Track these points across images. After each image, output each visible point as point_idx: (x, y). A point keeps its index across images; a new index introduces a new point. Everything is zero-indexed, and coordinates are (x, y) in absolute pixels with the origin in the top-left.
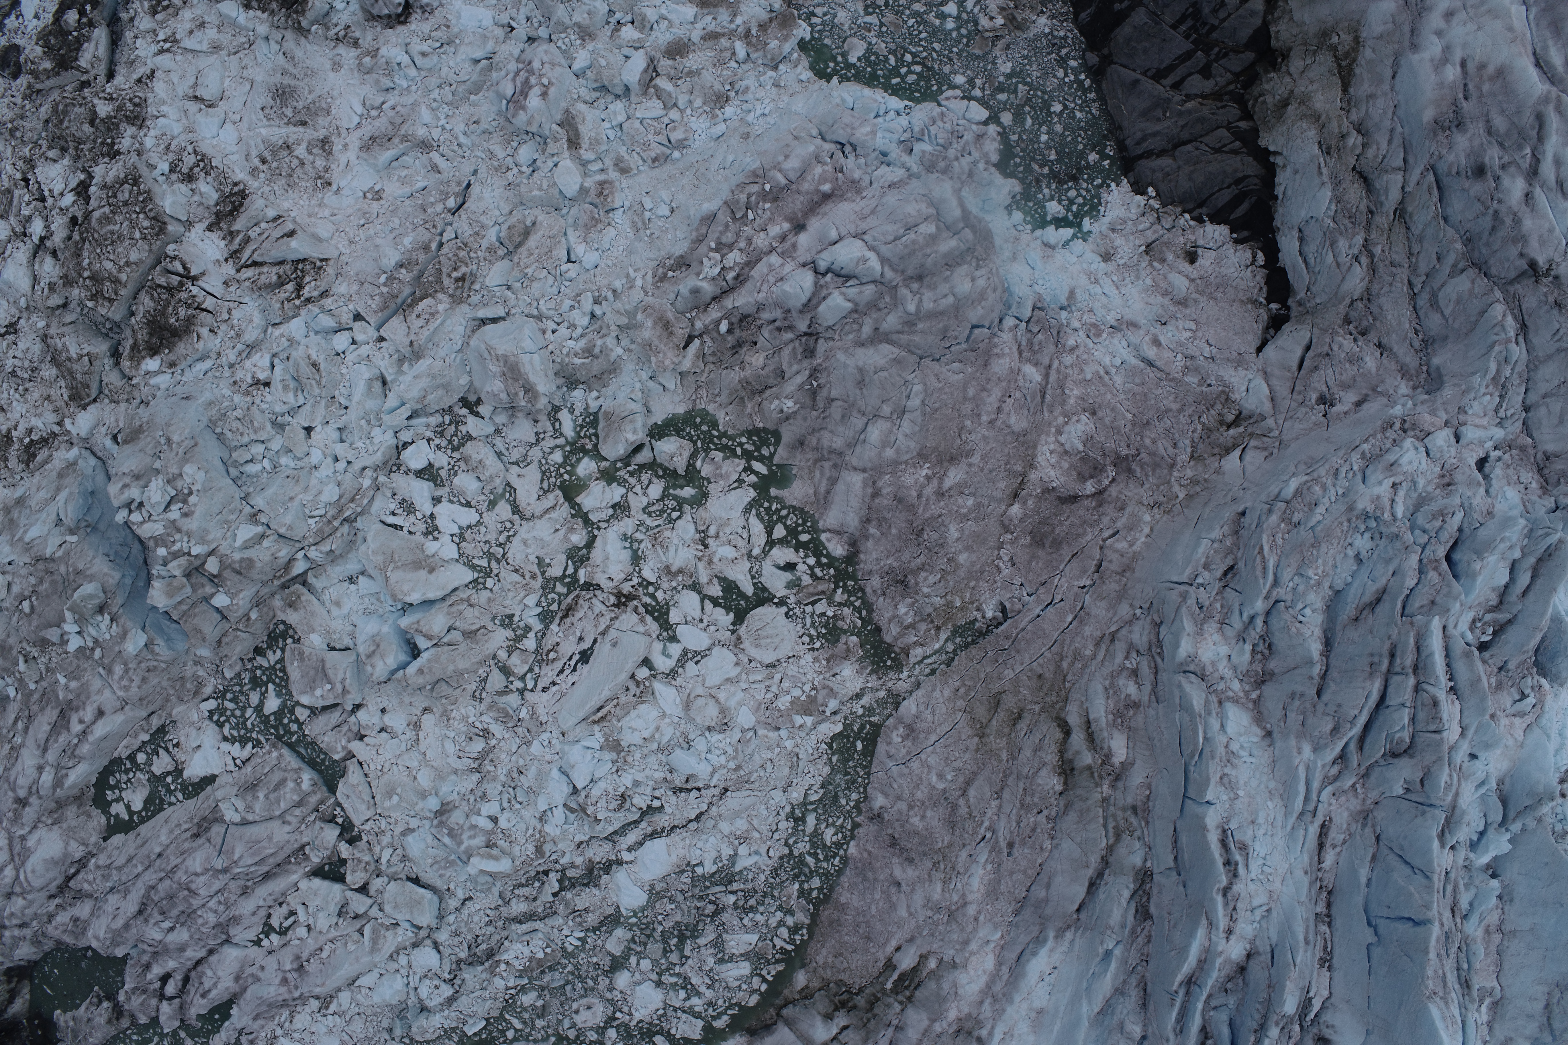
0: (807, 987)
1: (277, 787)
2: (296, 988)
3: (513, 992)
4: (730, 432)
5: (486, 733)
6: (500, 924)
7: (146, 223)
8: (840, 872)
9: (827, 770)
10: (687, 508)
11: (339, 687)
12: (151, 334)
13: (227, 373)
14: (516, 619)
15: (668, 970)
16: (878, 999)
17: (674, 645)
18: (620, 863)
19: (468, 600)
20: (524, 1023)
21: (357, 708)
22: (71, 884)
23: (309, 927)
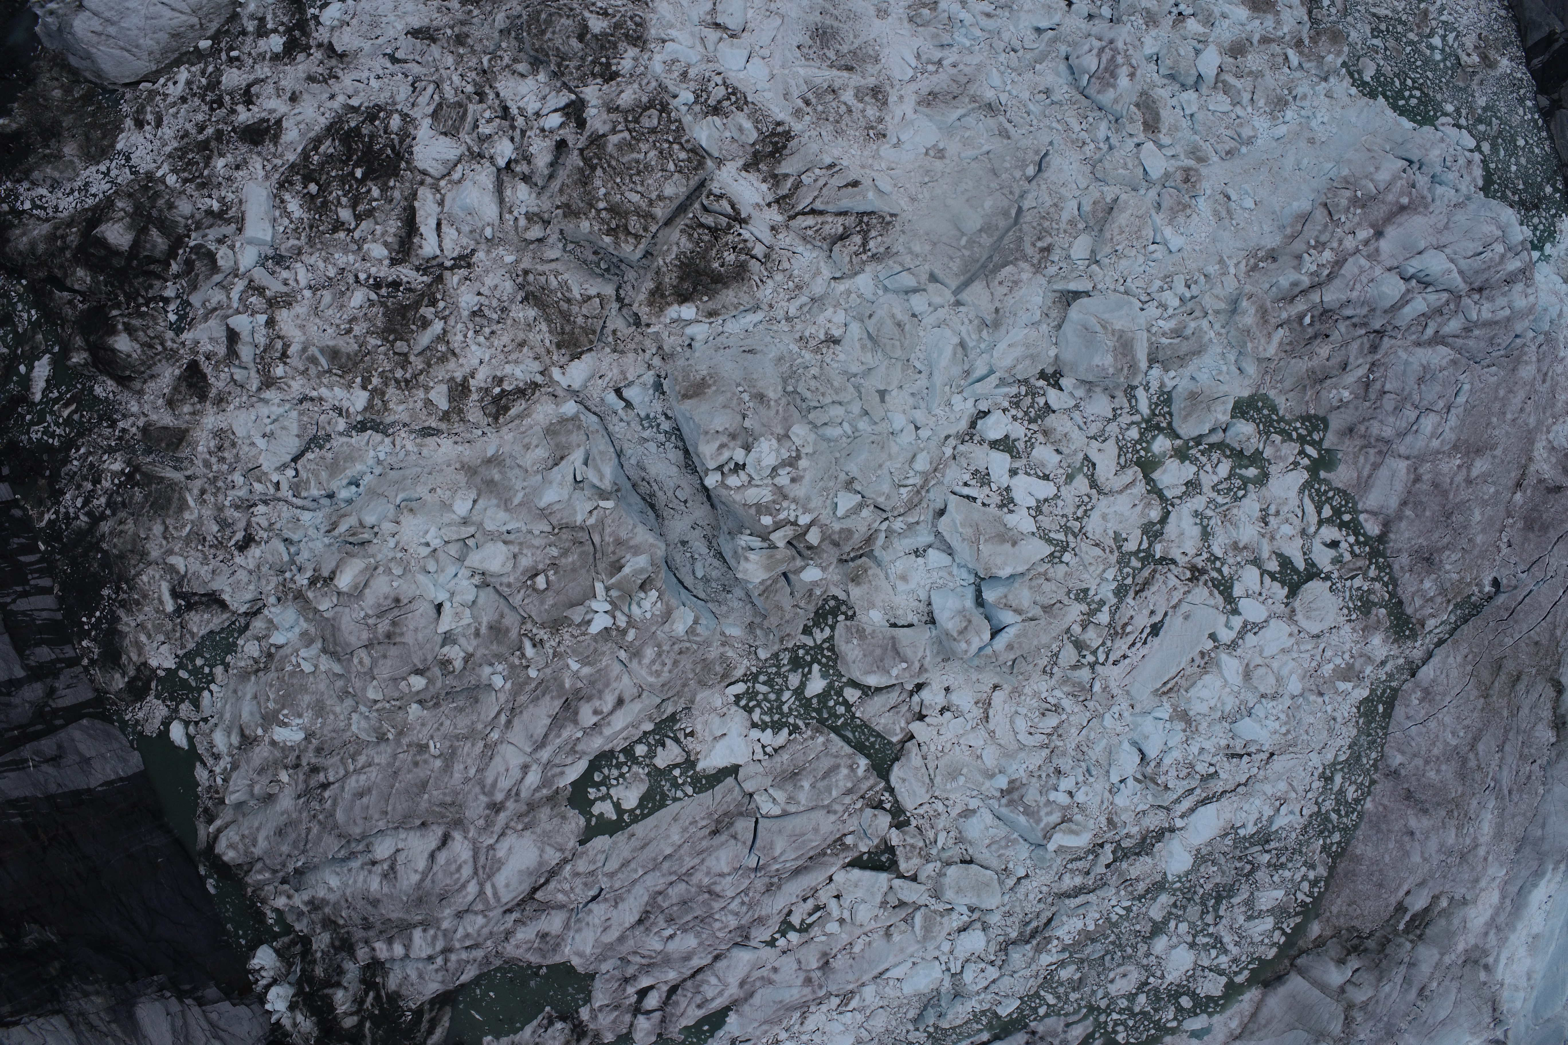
0: (1320, 936)
1: (826, 775)
2: (821, 987)
3: (1053, 967)
4: (1288, 417)
5: (1057, 708)
6: (1050, 900)
7: (683, 155)
8: (1356, 826)
9: (1355, 732)
10: (1251, 487)
11: (917, 665)
12: (681, 279)
13: (784, 326)
14: (1091, 593)
16: (1389, 941)
17: (1236, 617)
18: (1172, 830)
19: (1045, 573)
20: (1058, 998)
21: (919, 687)
22: (539, 895)
23: (842, 921)
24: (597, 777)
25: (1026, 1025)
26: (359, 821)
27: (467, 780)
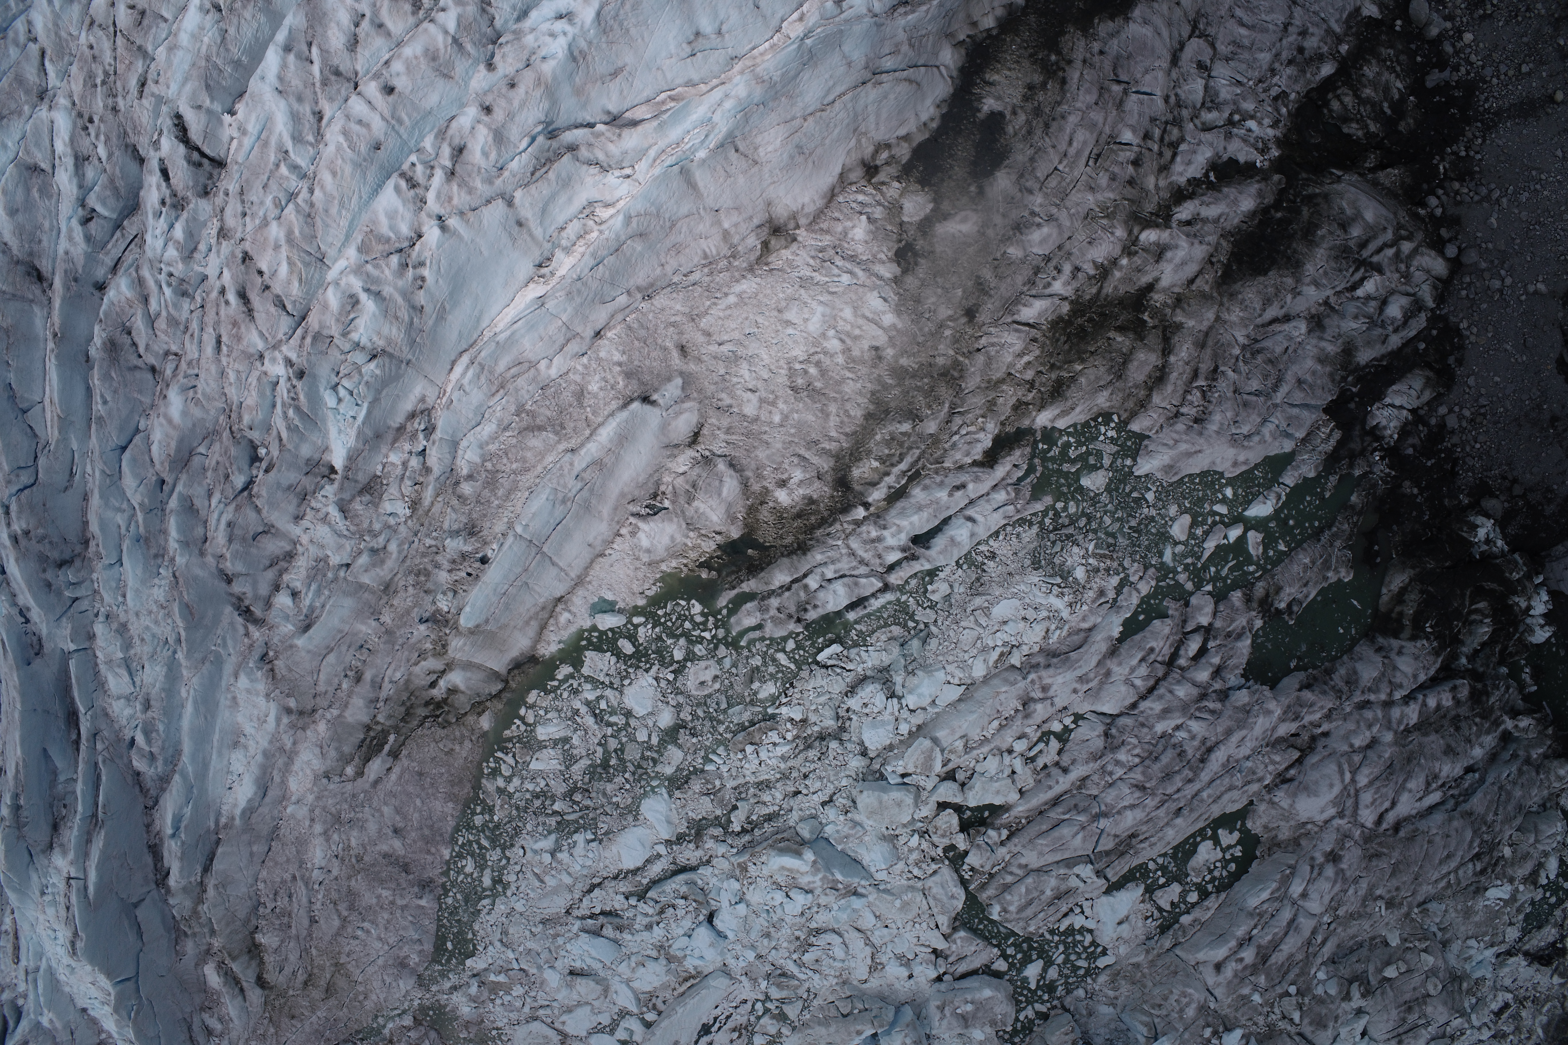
0: (480, 714)
1: (1030, 903)
2: (1033, 682)
3: (784, 700)
5: (802, 964)
6: (795, 774)
8: (457, 829)
9: (476, 927)
11: (947, 1011)
15: (620, 730)
17: (622, 1038)
18: (668, 843)
20: (774, 660)
21: (939, 979)
22: (1296, 755)
23: (1010, 751)
24: (1233, 867)
25: (807, 627)
26: (1453, 833)
27: (1356, 880)
